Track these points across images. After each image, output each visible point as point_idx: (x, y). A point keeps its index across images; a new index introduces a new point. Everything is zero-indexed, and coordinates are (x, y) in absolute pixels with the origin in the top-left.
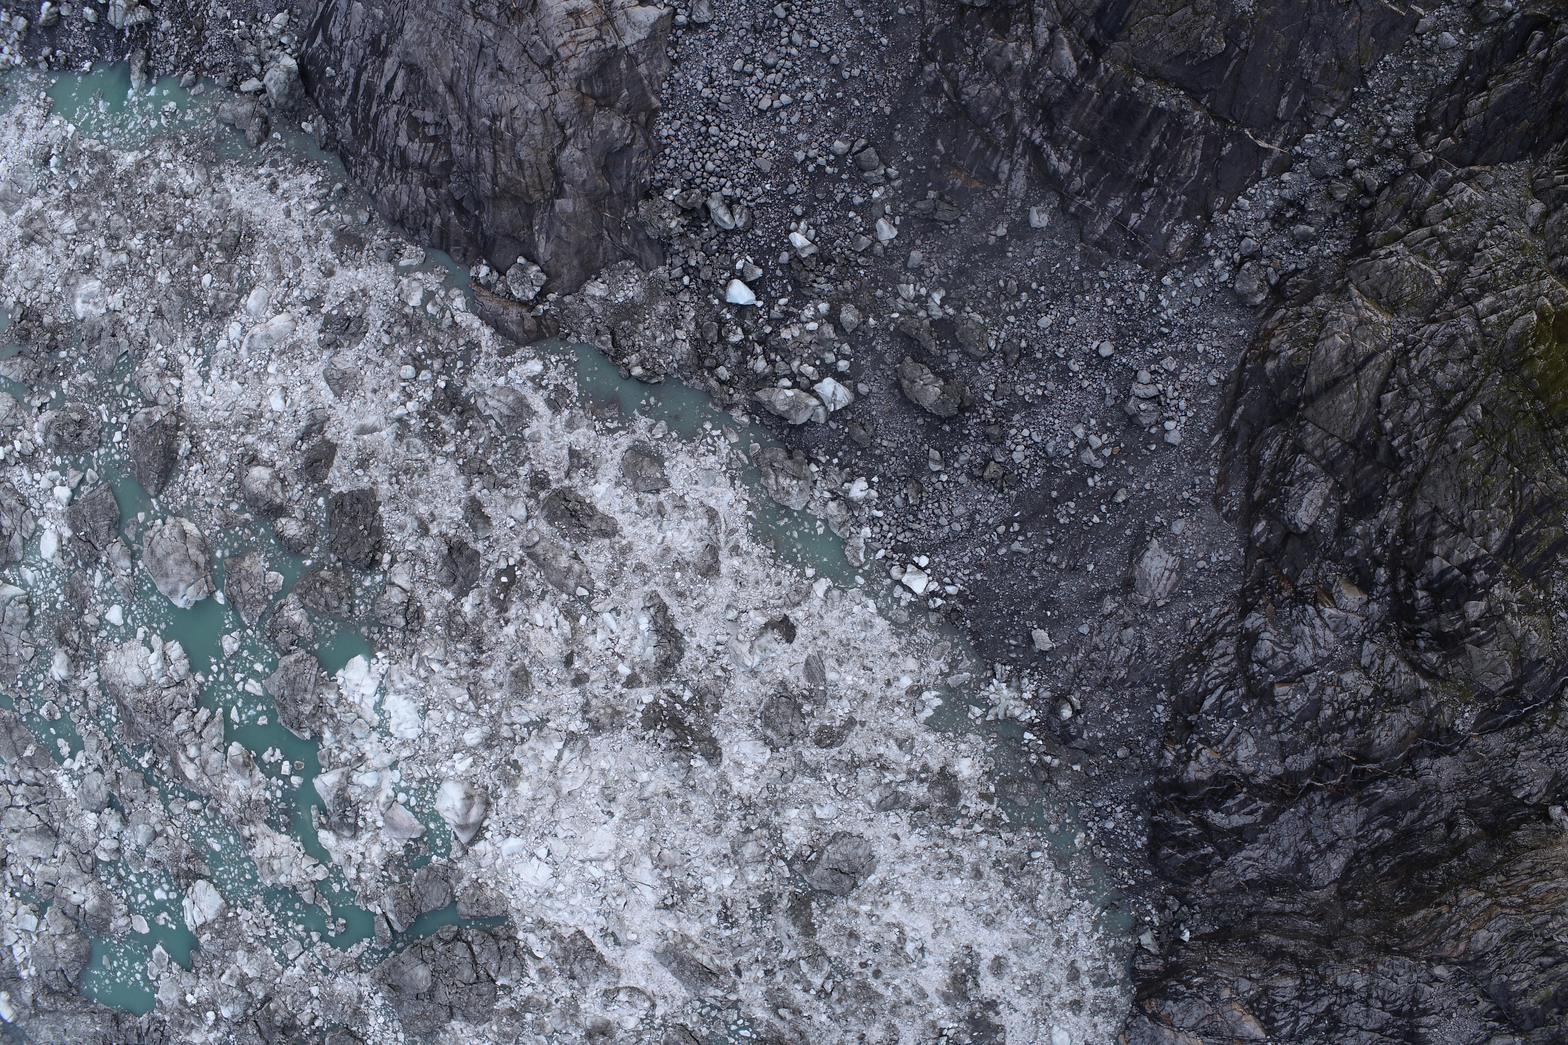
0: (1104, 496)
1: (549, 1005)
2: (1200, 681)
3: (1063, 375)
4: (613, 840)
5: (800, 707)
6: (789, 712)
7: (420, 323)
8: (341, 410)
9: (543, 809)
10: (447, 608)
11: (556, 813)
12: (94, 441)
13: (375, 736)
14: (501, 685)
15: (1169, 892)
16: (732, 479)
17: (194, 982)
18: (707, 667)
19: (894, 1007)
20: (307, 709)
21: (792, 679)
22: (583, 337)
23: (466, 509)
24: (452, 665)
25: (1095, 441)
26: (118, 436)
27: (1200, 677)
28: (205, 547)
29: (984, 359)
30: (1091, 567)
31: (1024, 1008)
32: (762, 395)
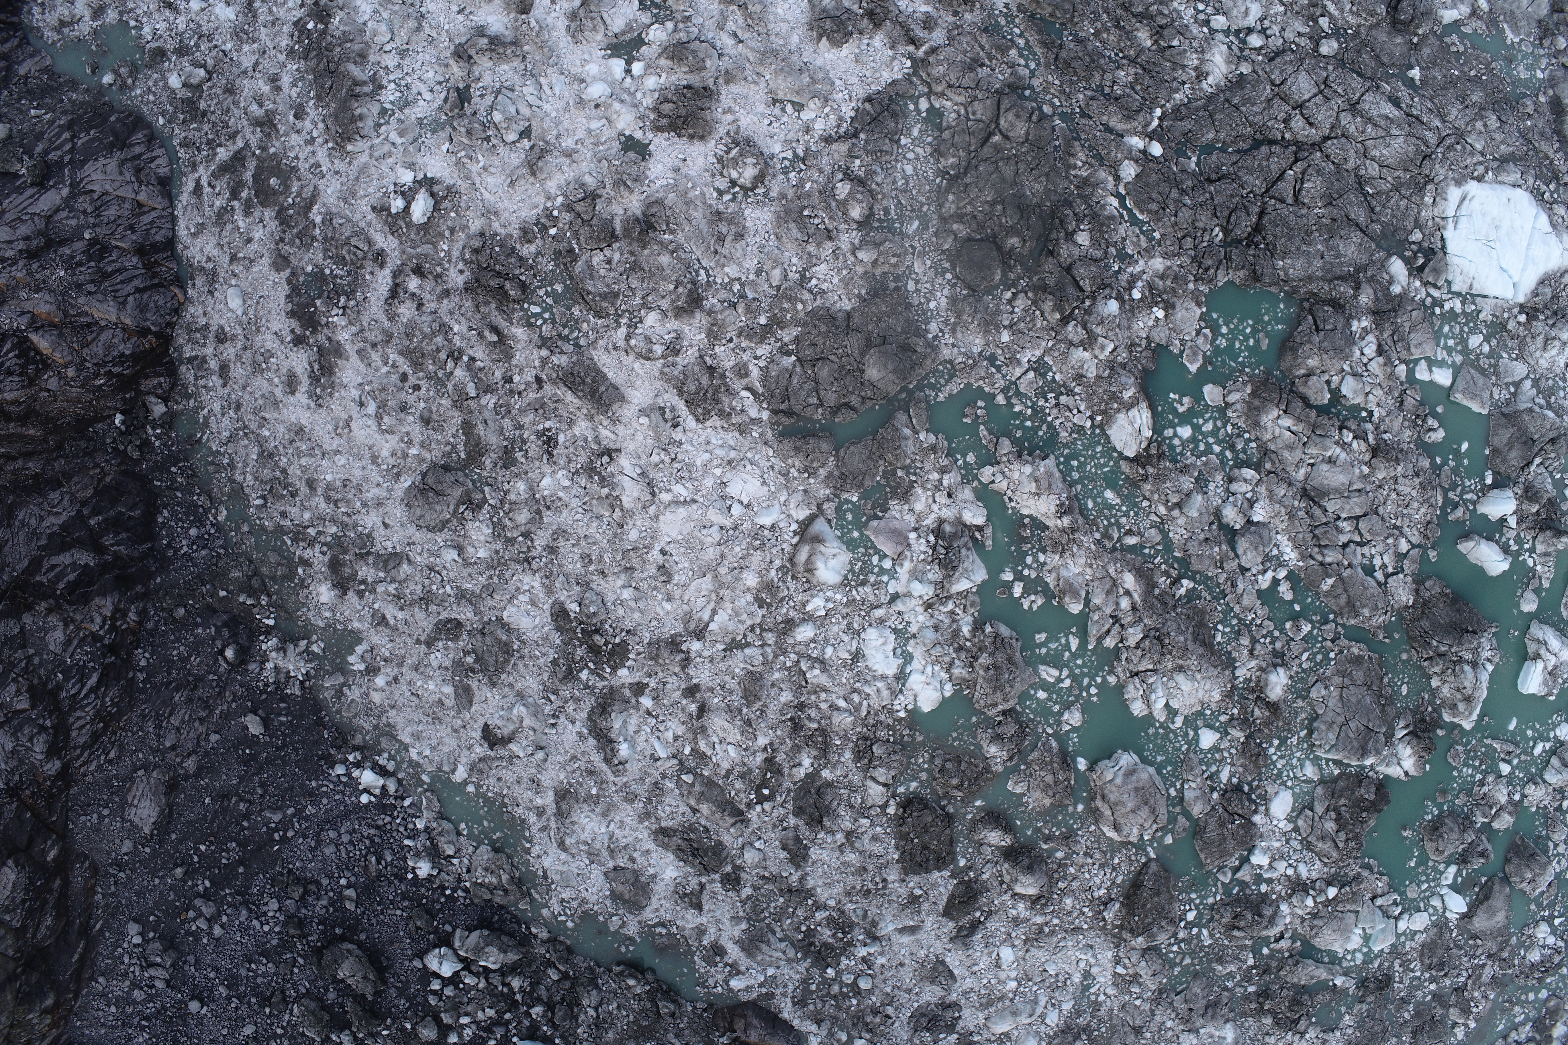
0: (195, 871)
1: (739, 335)
2: (104, 698)
3: (232, 982)
4: (661, 525)
5: (476, 661)
6: (486, 656)
7: (854, 1025)
8: (938, 947)
9: (733, 560)
10: (829, 762)
11: (718, 553)
12: (1218, 911)
13: (913, 629)
14: (773, 685)
15: (138, 462)
16: (545, 876)
17: (1154, 334)
18: (566, 702)
19: (388, 342)
20: (984, 659)
21: (484, 688)
22: (690, 1008)
23: (805, 857)
24: (824, 706)
25: (202, 924)
26: (1191, 916)
27: (103, 701)
28: (1094, 814)
29: (304, 996)
30: (207, 801)
31: (269, 336)
32: (513, 957)
